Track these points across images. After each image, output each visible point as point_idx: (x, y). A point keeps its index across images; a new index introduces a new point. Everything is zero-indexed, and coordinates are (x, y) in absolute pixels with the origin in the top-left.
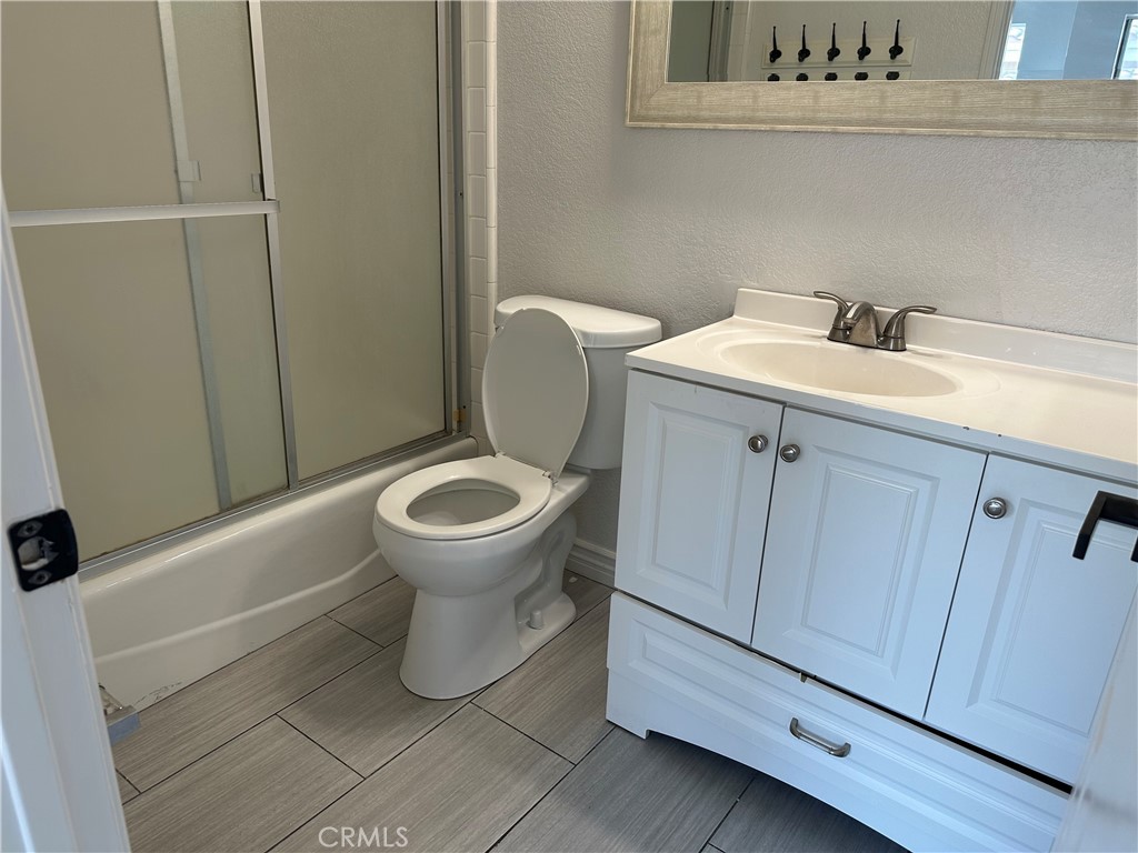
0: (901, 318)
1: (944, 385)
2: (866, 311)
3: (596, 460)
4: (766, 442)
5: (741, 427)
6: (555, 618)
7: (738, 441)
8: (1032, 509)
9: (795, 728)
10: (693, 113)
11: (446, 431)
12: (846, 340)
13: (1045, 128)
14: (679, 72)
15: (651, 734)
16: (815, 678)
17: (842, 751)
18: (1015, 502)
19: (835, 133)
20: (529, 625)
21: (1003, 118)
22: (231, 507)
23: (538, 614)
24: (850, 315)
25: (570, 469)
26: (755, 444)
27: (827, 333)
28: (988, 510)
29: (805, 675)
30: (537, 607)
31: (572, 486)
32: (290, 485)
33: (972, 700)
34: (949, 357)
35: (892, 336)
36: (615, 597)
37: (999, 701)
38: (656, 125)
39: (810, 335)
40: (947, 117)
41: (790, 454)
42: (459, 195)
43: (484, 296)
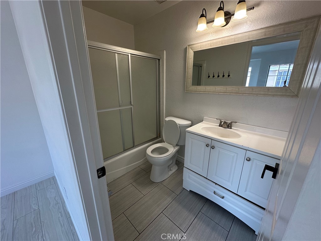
0: (231, 124)
1: (239, 136)
2: (225, 122)
3: (181, 144)
4: (209, 145)
5: (204, 142)
6: (174, 169)
7: (204, 145)
8: (255, 160)
9: (215, 193)
10: (196, 90)
11: (157, 137)
12: (222, 126)
13: (254, 94)
14: (193, 84)
15: (190, 190)
16: (218, 184)
17: (223, 198)
18: (252, 158)
19: (219, 94)
20: (170, 170)
21: (247, 92)
22: (125, 150)
23: (171, 168)
24: (222, 123)
25: (177, 145)
26: (207, 145)
27: (219, 125)
28: (247, 160)
29: (216, 184)
30: (171, 167)
31: (177, 148)
32: (134, 147)
33: (246, 191)
34: (239, 130)
35: (229, 126)
36: (184, 168)
37: (250, 192)
38: (190, 92)
39: (215, 125)
40: (237, 92)
41: (213, 148)
42: (159, 101)
43: (163, 116)
